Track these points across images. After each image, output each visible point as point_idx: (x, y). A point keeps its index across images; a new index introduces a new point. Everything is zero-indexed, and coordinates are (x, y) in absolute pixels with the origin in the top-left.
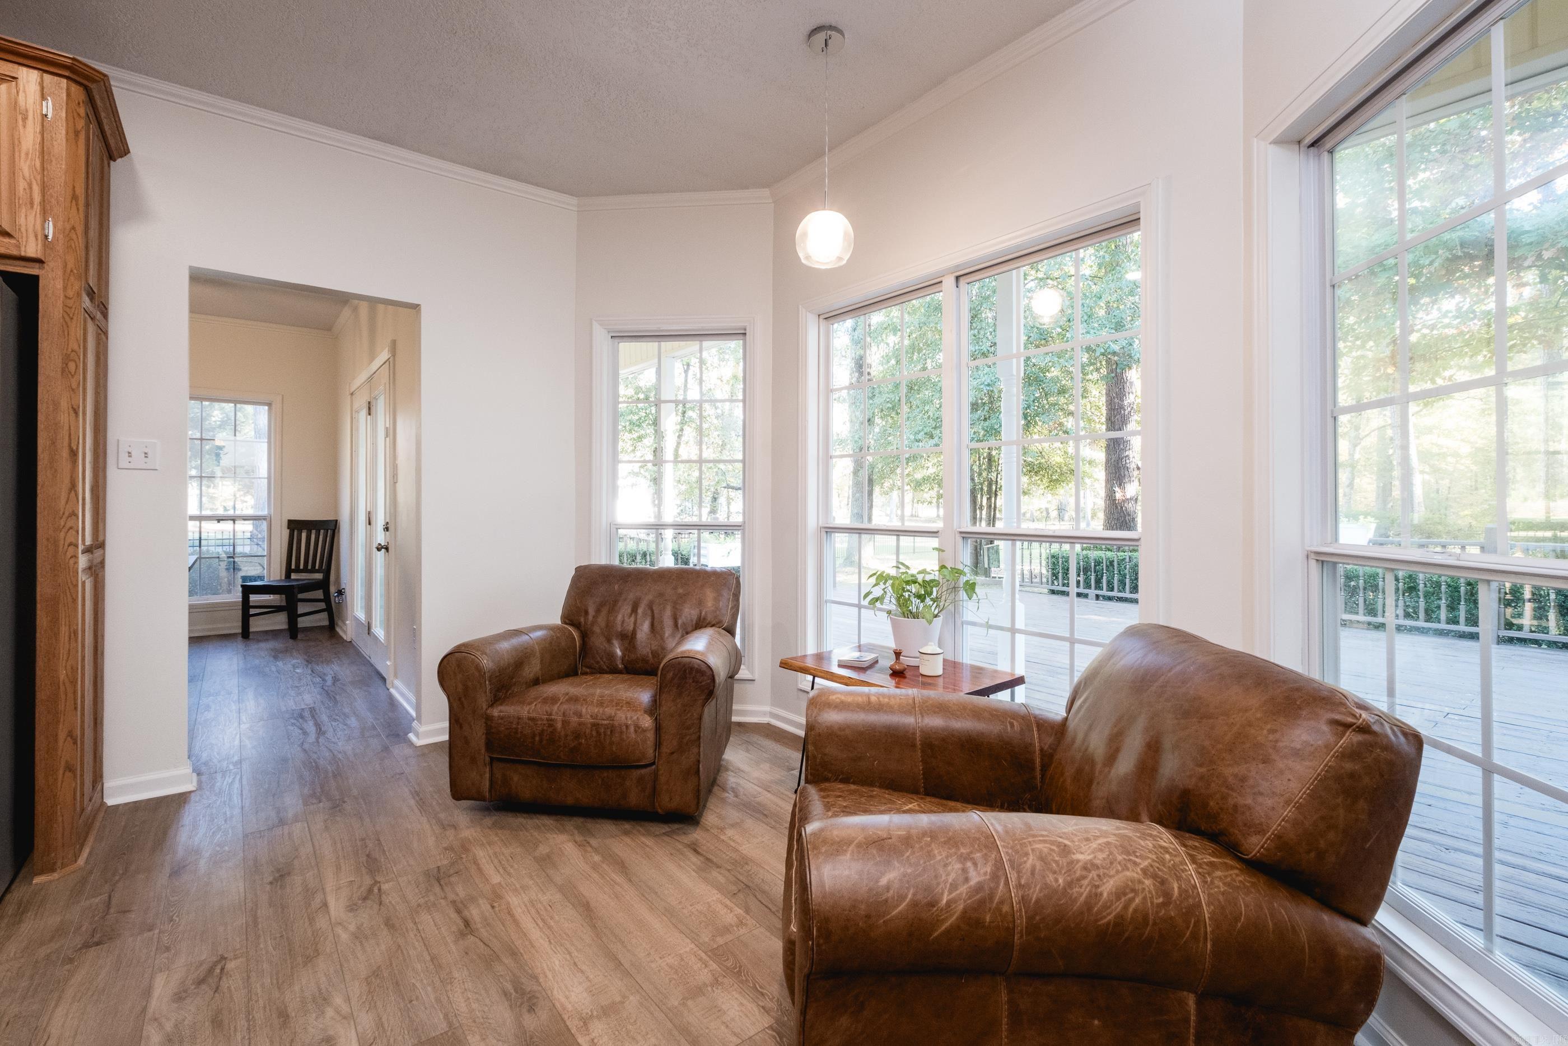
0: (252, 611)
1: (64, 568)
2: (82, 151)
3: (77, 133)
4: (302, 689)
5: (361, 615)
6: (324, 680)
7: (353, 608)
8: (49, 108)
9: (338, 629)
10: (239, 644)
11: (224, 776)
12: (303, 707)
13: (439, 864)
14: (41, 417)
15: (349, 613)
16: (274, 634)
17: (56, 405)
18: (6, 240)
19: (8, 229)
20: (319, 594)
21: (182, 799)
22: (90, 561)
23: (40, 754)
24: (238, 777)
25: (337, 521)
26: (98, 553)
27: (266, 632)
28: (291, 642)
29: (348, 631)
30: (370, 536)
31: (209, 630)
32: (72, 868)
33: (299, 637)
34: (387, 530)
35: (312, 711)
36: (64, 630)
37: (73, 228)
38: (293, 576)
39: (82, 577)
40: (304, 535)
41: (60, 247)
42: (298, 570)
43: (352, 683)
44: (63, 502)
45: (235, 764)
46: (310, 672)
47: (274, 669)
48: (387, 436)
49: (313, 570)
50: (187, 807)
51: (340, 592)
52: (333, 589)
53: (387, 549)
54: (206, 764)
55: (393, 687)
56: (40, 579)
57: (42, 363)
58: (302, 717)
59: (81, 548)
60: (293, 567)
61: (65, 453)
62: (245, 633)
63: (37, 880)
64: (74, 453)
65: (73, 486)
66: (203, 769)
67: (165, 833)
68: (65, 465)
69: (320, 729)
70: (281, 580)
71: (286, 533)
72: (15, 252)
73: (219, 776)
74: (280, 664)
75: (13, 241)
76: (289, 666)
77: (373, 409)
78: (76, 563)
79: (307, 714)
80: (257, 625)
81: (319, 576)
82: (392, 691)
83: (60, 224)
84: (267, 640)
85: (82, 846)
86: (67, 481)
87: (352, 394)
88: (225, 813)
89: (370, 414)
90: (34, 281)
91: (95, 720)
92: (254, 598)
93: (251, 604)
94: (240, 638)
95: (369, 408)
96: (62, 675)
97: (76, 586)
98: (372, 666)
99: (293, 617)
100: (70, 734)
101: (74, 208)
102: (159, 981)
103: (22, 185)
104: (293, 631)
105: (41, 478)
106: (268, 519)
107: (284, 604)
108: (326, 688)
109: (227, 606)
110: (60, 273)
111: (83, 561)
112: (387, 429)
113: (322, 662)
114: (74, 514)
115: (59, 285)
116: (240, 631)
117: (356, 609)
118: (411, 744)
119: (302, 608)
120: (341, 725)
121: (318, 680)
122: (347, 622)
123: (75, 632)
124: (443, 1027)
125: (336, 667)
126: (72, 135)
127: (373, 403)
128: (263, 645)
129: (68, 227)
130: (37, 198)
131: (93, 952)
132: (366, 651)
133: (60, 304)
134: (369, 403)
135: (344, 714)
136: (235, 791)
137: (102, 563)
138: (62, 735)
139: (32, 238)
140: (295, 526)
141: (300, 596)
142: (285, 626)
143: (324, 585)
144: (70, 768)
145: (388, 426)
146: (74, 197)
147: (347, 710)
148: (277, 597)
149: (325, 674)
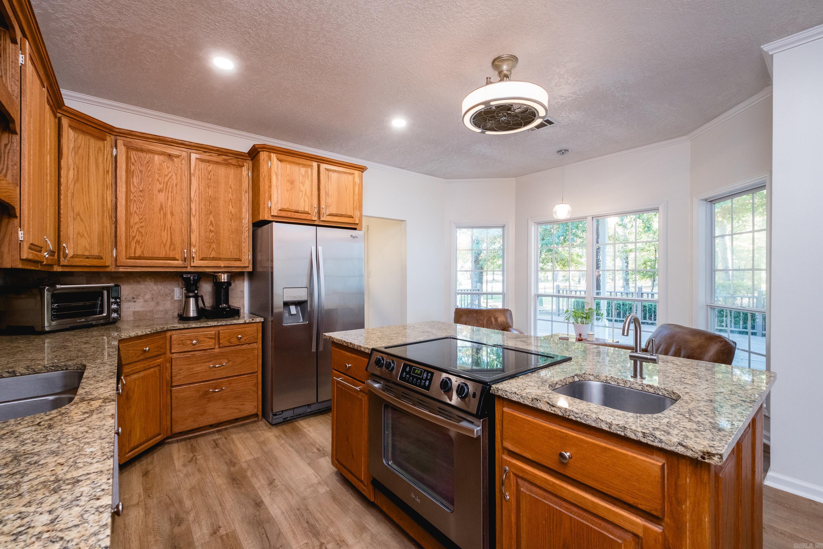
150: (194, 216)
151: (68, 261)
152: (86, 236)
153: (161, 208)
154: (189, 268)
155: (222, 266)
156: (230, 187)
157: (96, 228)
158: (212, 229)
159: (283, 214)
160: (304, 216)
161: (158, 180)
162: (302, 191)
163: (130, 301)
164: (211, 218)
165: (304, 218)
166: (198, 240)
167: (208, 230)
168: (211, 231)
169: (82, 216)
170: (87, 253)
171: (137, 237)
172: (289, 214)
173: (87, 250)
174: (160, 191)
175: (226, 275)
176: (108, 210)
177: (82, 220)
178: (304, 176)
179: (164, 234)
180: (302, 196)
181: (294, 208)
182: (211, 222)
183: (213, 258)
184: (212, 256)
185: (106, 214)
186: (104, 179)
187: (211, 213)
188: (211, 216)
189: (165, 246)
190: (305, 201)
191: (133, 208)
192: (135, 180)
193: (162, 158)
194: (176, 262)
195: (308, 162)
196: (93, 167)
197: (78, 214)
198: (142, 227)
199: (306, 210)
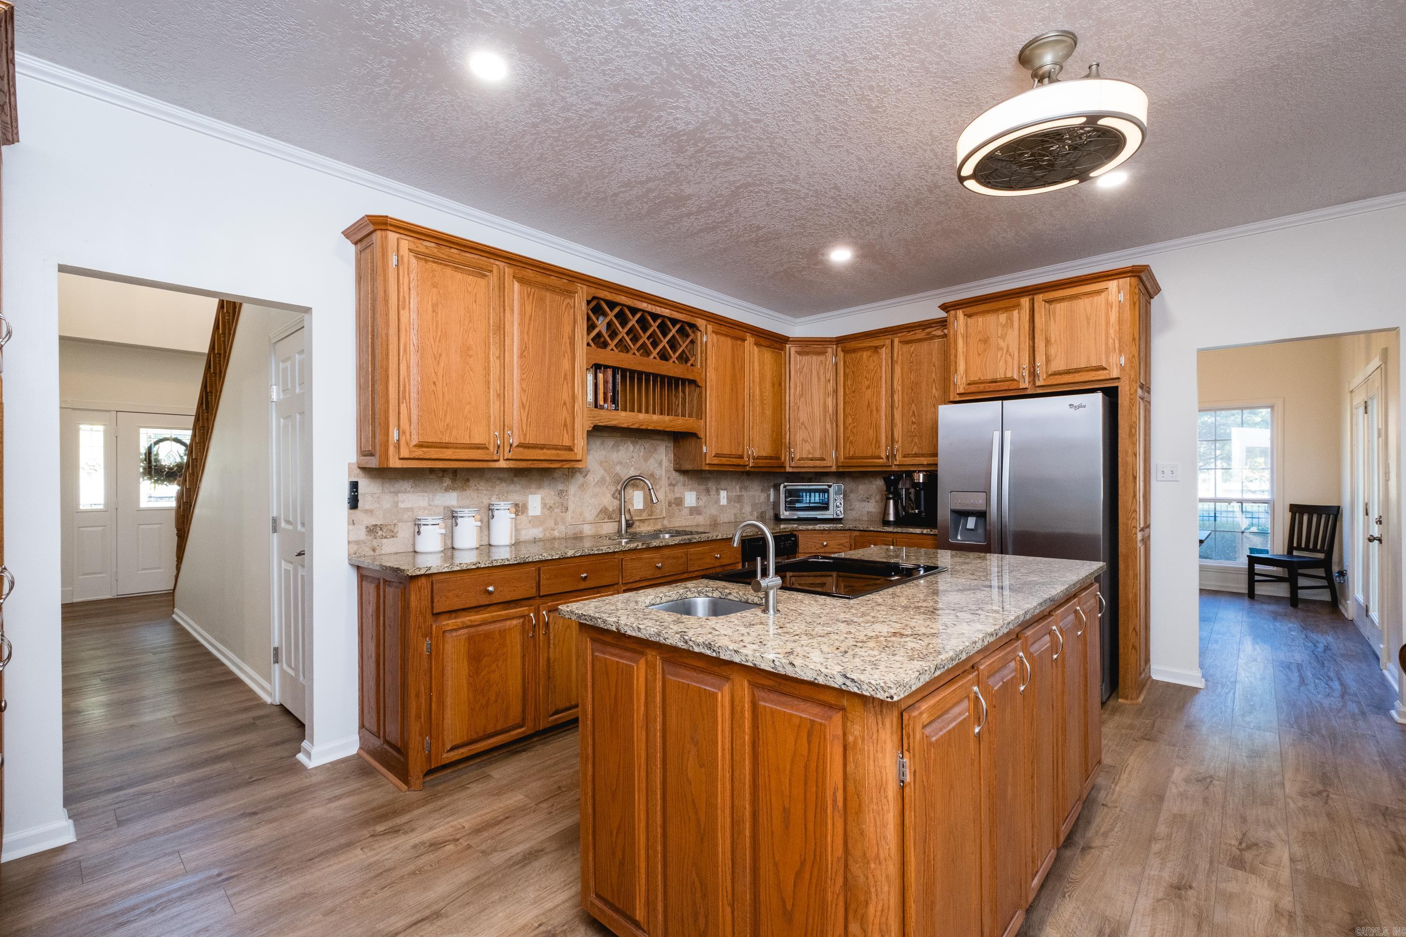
0: (1257, 578)
1: (1131, 539)
2: (1137, 313)
3: (1134, 304)
4: (1293, 648)
5: (1360, 597)
6: (1315, 646)
7: (1354, 591)
8: (1121, 297)
9: (1341, 607)
10: (1246, 602)
11: (1223, 687)
12: (1292, 661)
13: (1389, 806)
14: (1120, 460)
15: (1351, 593)
16: (1276, 600)
17: (1127, 453)
18: (1105, 372)
19: (1104, 365)
20: (1321, 572)
21: (1195, 691)
22: (1143, 536)
23: (1121, 636)
24: (1232, 691)
25: (1339, 507)
26: (1147, 531)
27: (1270, 597)
28: (1290, 609)
29: (1350, 610)
30: (1367, 526)
31: (1221, 586)
32: (1134, 702)
33: (1300, 606)
34: (1381, 523)
35: (1299, 667)
36: (1131, 572)
37: (1134, 356)
38: (1295, 553)
39: (1139, 544)
40: (1305, 518)
41: (1127, 369)
42: (1299, 548)
43: (1343, 655)
44: (1130, 503)
45: (1232, 682)
46: (1304, 637)
47: (1271, 627)
48: (1379, 436)
49: (1314, 550)
50: (1197, 696)
51: (1342, 574)
52: (1335, 569)
53: (1380, 540)
54: (1212, 676)
55: (1386, 669)
56: (1120, 544)
57: (1120, 431)
58: (1289, 668)
59: (1138, 529)
60: (1295, 545)
61: (1131, 478)
62: (1251, 595)
63: (1120, 700)
64: (1135, 478)
65: (1135, 496)
66: (1210, 678)
67: (1184, 705)
68: (1130, 485)
69: (1303, 681)
70: (1283, 555)
71: (1288, 515)
72: (1108, 377)
73: (1220, 686)
74: (1277, 624)
75: (1107, 372)
76: (1285, 628)
77: (1369, 408)
78: (1136, 537)
79: (1294, 667)
80: (1261, 589)
81: (1321, 556)
82: (1386, 672)
83: (1127, 356)
84: (1270, 603)
85: (1140, 693)
86: (1132, 493)
87: (1352, 392)
88: (1221, 708)
89: (1366, 413)
90: (1116, 389)
91: (1146, 626)
92: (1258, 567)
93: (1256, 572)
94: (1246, 597)
95: (1366, 408)
96: (1131, 596)
97: (1136, 549)
98: (1370, 646)
99: (1294, 589)
100: (1134, 629)
101: (1134, 346)
102: (1177, 770)
103: (1111, 341)
104: (1294, 601)
105: (1120, 492)
106: (1272, 503)
107: (1286, 576)
108: (1316, 653)
109: (1237, 571)
110: (1128, 382)
111: (1140, 536)
112: (1379, 430)
113: (1318, 632)
114: (1135, 511)
115: (1127, 388)
116: (1246, 591)
117: (1356, 592)
118: (1391, 719)
119: (1302, 582)
120: (1322, 683)
121: (1310, 644)
122: (1348, 602)
123: (1136, 574)
124: (1357, 885)
125: (1330, 639)
126: (1132, 306)
127: (1369, 403)
128: (1265, 607)
129: (1131, 356)
130: (1117, 346)
131: (1145, 742)
132: (1366, 631)
133: (1128, 399)
134: (1366, 402)
135: (1329, 677)
136: (1230, 698)
137: (1149, 536)
138: (1131, 628)
139: (1115, 366)
140: (1296, 510)
141: (1300, 571)
142: (1288, 595)
143: (1326, 564)
144: (1134, 647)
145: (1380, 427)
146: (1134, 339)
147: (1332, 674)
148: (1280, 569)
149: (1317, 642)
150: (897, 409)
151: (795, 463)
152: (809, 440)
153: (868, 406)
154: (893, 466)
155: (925, 463)
156: (934, 366)
157: (818, 433)
158: (914, 420)
159: (973, 388)
160: (1005, 386)
161: (866, 377)
162: (1001, 349)
163: (864, 501)
164: (914, 407)
165: (1006, 388)
166: (900, 435)
167: (910, 423)
168: (913, 423)
169: (806, 424)
170: (810, 456)
171: (851, 438)
172: (981, 387)
173: (810, 453)
174: (868, 387)
175: (921, 475)
176: (830, 415)
177: (806, 428)
178: (1004, 326)
179: (871, 432)
180: (1002, 356)
181: (989, 377)
182: (914, 412)
183: (915, 454)
184: (914, 452)
185: (828, 419)
186: (826, 388)
187: (913, 402)
188: (913, 405)
189: (871, 445)
190: (1006, 362)
191: (848, 410)
192: (849, 383)
193: (869, 353)
194: (881, 460)
195: (1014, 301)
196: (815, 380)
197: (803, 424)
198: (854, 427)
199: (1009, 375)
